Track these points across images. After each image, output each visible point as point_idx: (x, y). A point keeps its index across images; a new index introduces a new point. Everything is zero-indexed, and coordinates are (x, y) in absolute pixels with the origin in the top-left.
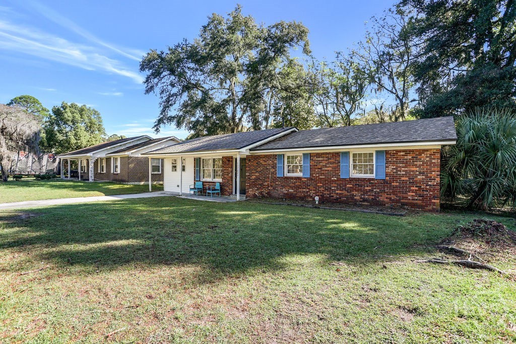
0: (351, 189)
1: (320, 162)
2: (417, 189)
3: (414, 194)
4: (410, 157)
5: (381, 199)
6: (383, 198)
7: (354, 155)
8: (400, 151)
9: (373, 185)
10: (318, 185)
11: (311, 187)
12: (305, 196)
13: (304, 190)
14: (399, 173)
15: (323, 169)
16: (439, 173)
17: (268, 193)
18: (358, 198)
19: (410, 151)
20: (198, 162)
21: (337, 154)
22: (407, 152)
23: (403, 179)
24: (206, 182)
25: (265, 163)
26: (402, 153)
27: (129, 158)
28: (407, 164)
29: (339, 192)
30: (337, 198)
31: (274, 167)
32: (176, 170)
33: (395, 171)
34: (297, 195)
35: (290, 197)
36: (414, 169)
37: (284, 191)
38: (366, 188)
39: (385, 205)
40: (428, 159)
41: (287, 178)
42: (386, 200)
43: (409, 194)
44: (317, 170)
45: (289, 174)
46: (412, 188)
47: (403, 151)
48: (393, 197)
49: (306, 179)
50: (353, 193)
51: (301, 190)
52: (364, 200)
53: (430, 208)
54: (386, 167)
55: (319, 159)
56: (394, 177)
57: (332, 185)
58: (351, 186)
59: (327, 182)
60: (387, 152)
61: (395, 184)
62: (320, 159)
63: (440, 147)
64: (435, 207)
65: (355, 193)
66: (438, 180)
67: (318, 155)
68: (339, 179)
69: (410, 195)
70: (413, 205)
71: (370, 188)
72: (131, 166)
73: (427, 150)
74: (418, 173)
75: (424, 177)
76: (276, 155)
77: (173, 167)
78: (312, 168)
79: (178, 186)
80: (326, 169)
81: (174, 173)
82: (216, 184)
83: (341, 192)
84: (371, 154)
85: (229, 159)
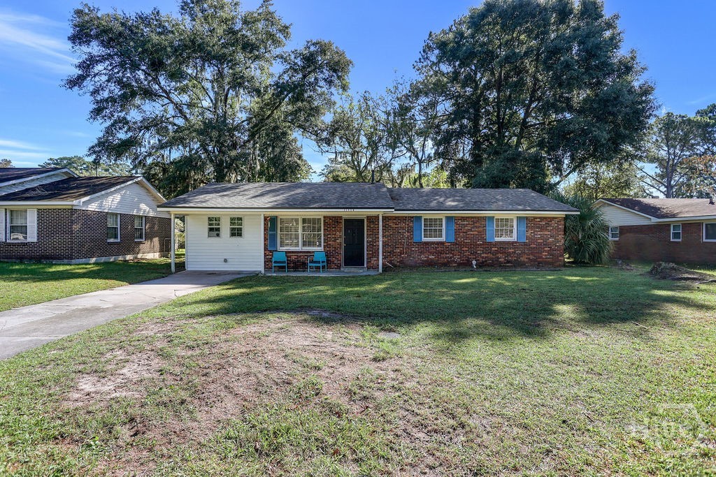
0: (496, 252)
1: (466, 225)
2: (549, 249)
3: (547, 254)
4: (544, 223)
5: (522, 259)
6: (524, 259)
7: (497, 220)
8: (536, 218)
9: (515, 247)
10: (463, 249)
11: (455, 252)
12: (448, 262)
13: (447, 255)
14: (536, 236)
15: (469, 233)
16: (563, 236)
17: (401, 262)
18: (503, 260)
19: (544, 218)
20: (271, 224)
21: (483, 219)
22: (542, 219)
23: (539, 241)
25: (396, 226)
26: (538, 220)
27: (72, 211)
28: (542, 228)
29: (484, 255)
30: (483, 262)
31: (410, 230)
32: (218, 235)
33: (533, 234)
34: (439, 262)
35: (430, 264)
36: (547, 233)
37: (423, 257)
38: (510, 250)
39: (525, 265)
40: (556, 225)
41: (427, 243)
42: (526, 260)
44: (461, 234)
45: (426, 239)
47: (539, 218)
48: (531, 257)
49: (449, 244)
50: (497, 255)
51: (444, 255)
52: (508, 262)
53: (557, 264)
54: (527, 231)
55: (463, 223)
56: (532, 240)
57: (478, 249)
58: (496, 249)
59: (473, 246)
60: (527, 218)
61: (533, 246)
62: (465, 222)
63: (564, 216)
64: (560, 263)
65: (500, 255)
66: (563, 241)
67: (463, 219)
68: (485, 243)
69: (544, 255)
70: (547, 263)
71: (513, 250)
72: (76, 227)
73: (556, 218)
74: (549, 236)
75: (553, 239)
76: (413, 217)
77: (211, 230)
78: (457, 232)
79: (226, 261)
80: (472, 233)
81: (215, 240)
82: (315, 254)
83: (486, 255)
84: (512, 220)
85: (336, 220)
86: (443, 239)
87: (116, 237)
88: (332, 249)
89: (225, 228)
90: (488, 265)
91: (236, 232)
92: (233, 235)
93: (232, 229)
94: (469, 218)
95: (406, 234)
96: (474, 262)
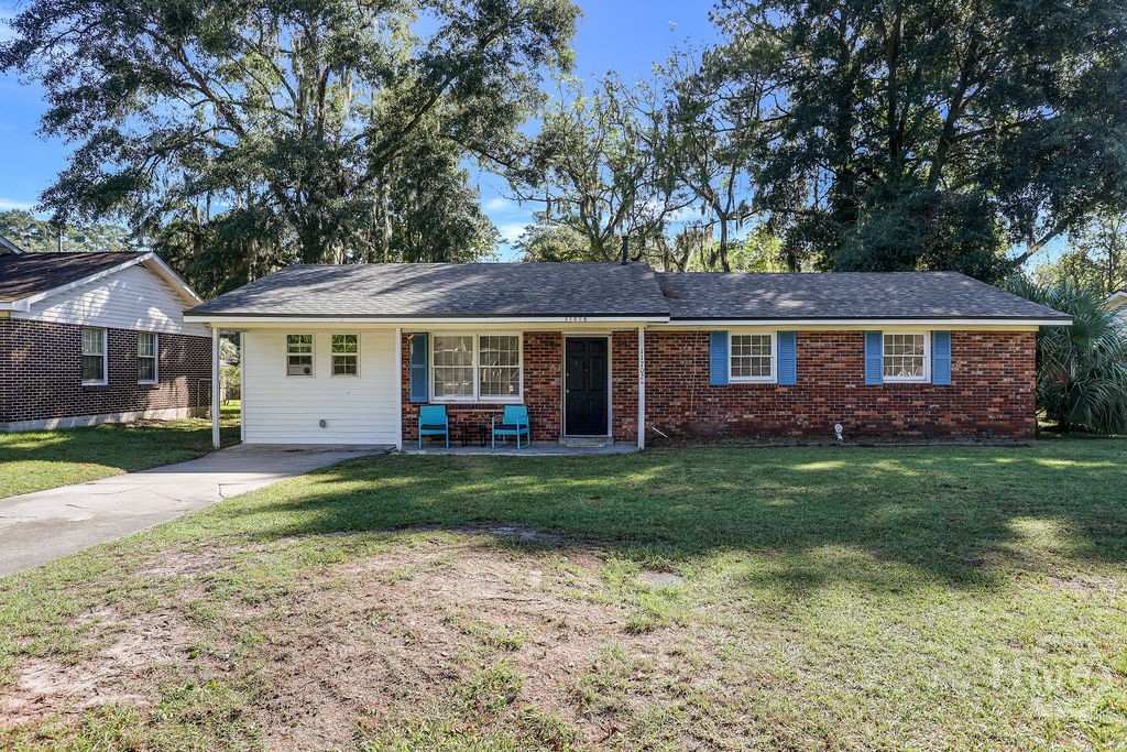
0: (886, 407)
1: (820, 350)
2: (1002, 400)
3: (997, 410)
4: (991, 345)
5: (943, 421)
6: (946, 420)
7: (889, 338)
8: (975, 333)
9: (926, 396)
10: (815, 400)
11: (798, 407)
12: (783, 426)
13: (782, 413)
14: (973, 372)
15: (827, 365)
16: (1034, 373)
17: (684, 426)
18: (901, 423)
19: (991, 333)
20: (416, 348)
21: (858, 336)
22: (987, 335)
23: (980, 383)
24: (460, 406)
25: (675, 352)
26: (978, 338)
27: (10, 323)
28: (986, 356)
29: (861, 413)
30: (858, 427)
31: (703, 361)
32: (307, 372)
33: (966, 369)
34: (765, 426)
35: (745, 431)
36: (997, 366)
37: (730, 417)
38: (915, 403)
39: (949, 433)
40: (1018, 348)
41: (738, 388)
42: (951, 423)
43: (990, 410)
44: (811, 369)
45: (733, 379)
46: (995, 400)
47: (980, 333)
48: (963, 417)
49: (786, 390)
50: (888, 413)
51: (775, 413)
52: (912, 427)
53: (1021, 432)
54: (953, 362)
55: (816, 345)
56: (963, 380)
57: (846, 400)
58: (886, 400)
59: (836, 394)
60: (953, 334)
61: (966, 393)
62: (820, 344)
63: (1037, 330)
64: (1029, 430)
65: (893, 413)
66: (1033, 383)
67: (815, 336)
68: (862, 387)
69: (990, 413)
70: (998, 430)
71: (923, 403)
72: (18, 355)
73: (1018, 333)
74: (1003, 373)
75: (1012, 379)
76: (708, 334)
77: (293, 360)
78: (802, 364)
79: (323, 424)
80: (833, 365)
81: (301, 381)
82: (507, 410)
83: (865, 413)
84: (920, 338)
85: (548, 340)
86: (773, 378)
87: (100, 377)
88: (541, 400)
89: (323, 357)
90: (869, 434)
91: (345, 366)
92: (338, 370)
93: (337, 360)
94: (826, 333)
95: (695, 369)
96: (839, 428)
